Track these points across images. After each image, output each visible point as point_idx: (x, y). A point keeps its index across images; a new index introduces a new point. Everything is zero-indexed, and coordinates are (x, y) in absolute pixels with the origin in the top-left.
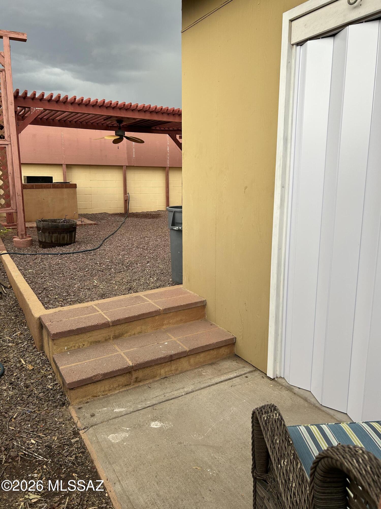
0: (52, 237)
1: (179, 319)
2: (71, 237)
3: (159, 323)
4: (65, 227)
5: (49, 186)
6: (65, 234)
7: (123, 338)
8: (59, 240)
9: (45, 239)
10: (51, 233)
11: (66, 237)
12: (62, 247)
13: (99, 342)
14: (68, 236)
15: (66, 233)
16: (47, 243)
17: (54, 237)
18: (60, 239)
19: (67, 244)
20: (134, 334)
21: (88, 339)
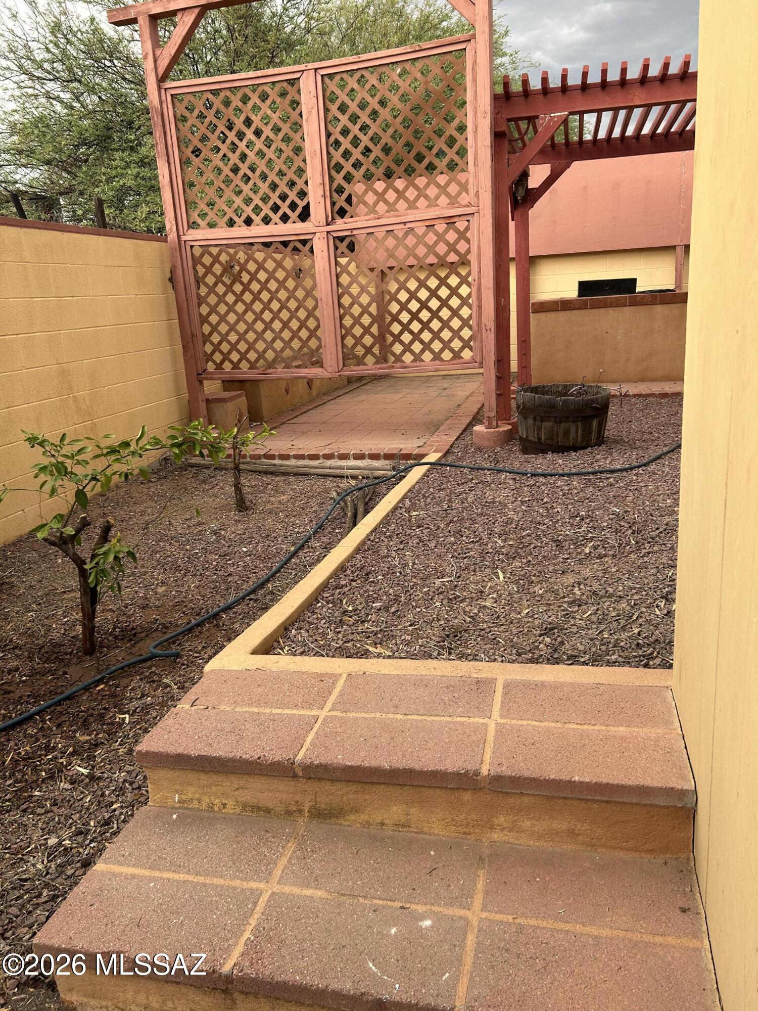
0: (539, 429)
1: (561, 824)
2: (587, 431)
3: (474, 817)
4: (573, 407)
5: (622, 301)
6: (571, 424)
7: (341, 825)
8: (555, 436)
9: (527, 432)
10: (538, 418)
11: (573, 430)
12: (563, 453)
13: (268, 811)
14: (577, 428)
15: (574, 422)
16: (530, 441)
17: (545, 428)
18: (557, 435)
19: (575, 449)
20: (382, 824)
21: (237, 792)
